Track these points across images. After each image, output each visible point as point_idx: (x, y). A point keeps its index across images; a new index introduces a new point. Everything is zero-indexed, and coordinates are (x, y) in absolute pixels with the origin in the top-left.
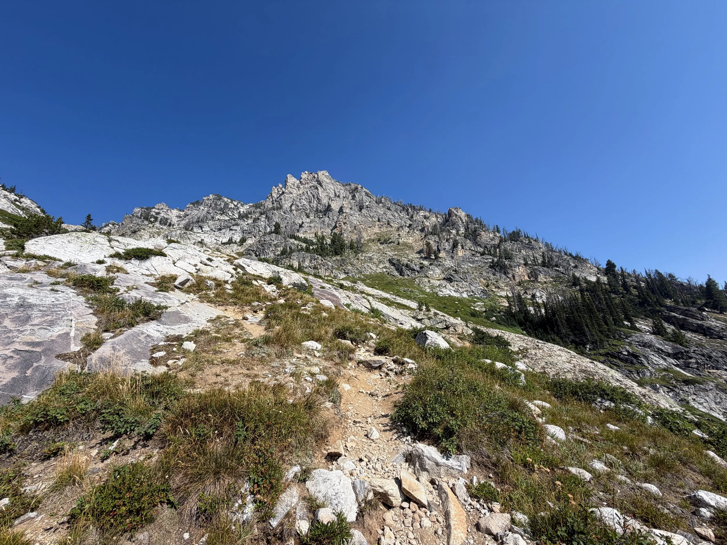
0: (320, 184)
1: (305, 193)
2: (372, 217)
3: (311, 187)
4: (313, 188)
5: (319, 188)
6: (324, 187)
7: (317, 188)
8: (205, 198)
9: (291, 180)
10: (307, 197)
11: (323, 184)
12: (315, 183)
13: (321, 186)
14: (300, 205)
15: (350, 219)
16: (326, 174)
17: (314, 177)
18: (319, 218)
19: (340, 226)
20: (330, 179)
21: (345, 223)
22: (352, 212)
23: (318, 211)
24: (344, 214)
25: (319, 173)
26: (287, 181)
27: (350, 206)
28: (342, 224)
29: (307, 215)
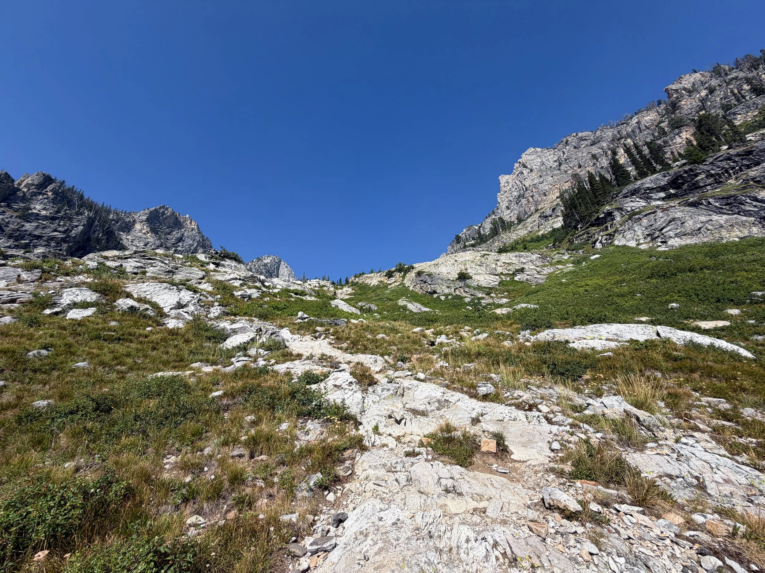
0: (525, 167)
1: (514, 184)
3: (518, 175)
4: (520, 175)
5: (524, 172)
6: (529, 166)
9: (503, 179)
10: (516, 187)
12: (520, 169)
15: (540, 187)
16: (531, 151)
17: (520, 163)
18: (517, 203)
19: (528, 202)
20: (537, 152)
21: (532, 197)
22: (542, 180)
23: (519, 197)
24: (531, 188)
25: (523, 155)
26: (500, 183)
27: (539, 174)
28: (531, 199)
29: (508, 208)
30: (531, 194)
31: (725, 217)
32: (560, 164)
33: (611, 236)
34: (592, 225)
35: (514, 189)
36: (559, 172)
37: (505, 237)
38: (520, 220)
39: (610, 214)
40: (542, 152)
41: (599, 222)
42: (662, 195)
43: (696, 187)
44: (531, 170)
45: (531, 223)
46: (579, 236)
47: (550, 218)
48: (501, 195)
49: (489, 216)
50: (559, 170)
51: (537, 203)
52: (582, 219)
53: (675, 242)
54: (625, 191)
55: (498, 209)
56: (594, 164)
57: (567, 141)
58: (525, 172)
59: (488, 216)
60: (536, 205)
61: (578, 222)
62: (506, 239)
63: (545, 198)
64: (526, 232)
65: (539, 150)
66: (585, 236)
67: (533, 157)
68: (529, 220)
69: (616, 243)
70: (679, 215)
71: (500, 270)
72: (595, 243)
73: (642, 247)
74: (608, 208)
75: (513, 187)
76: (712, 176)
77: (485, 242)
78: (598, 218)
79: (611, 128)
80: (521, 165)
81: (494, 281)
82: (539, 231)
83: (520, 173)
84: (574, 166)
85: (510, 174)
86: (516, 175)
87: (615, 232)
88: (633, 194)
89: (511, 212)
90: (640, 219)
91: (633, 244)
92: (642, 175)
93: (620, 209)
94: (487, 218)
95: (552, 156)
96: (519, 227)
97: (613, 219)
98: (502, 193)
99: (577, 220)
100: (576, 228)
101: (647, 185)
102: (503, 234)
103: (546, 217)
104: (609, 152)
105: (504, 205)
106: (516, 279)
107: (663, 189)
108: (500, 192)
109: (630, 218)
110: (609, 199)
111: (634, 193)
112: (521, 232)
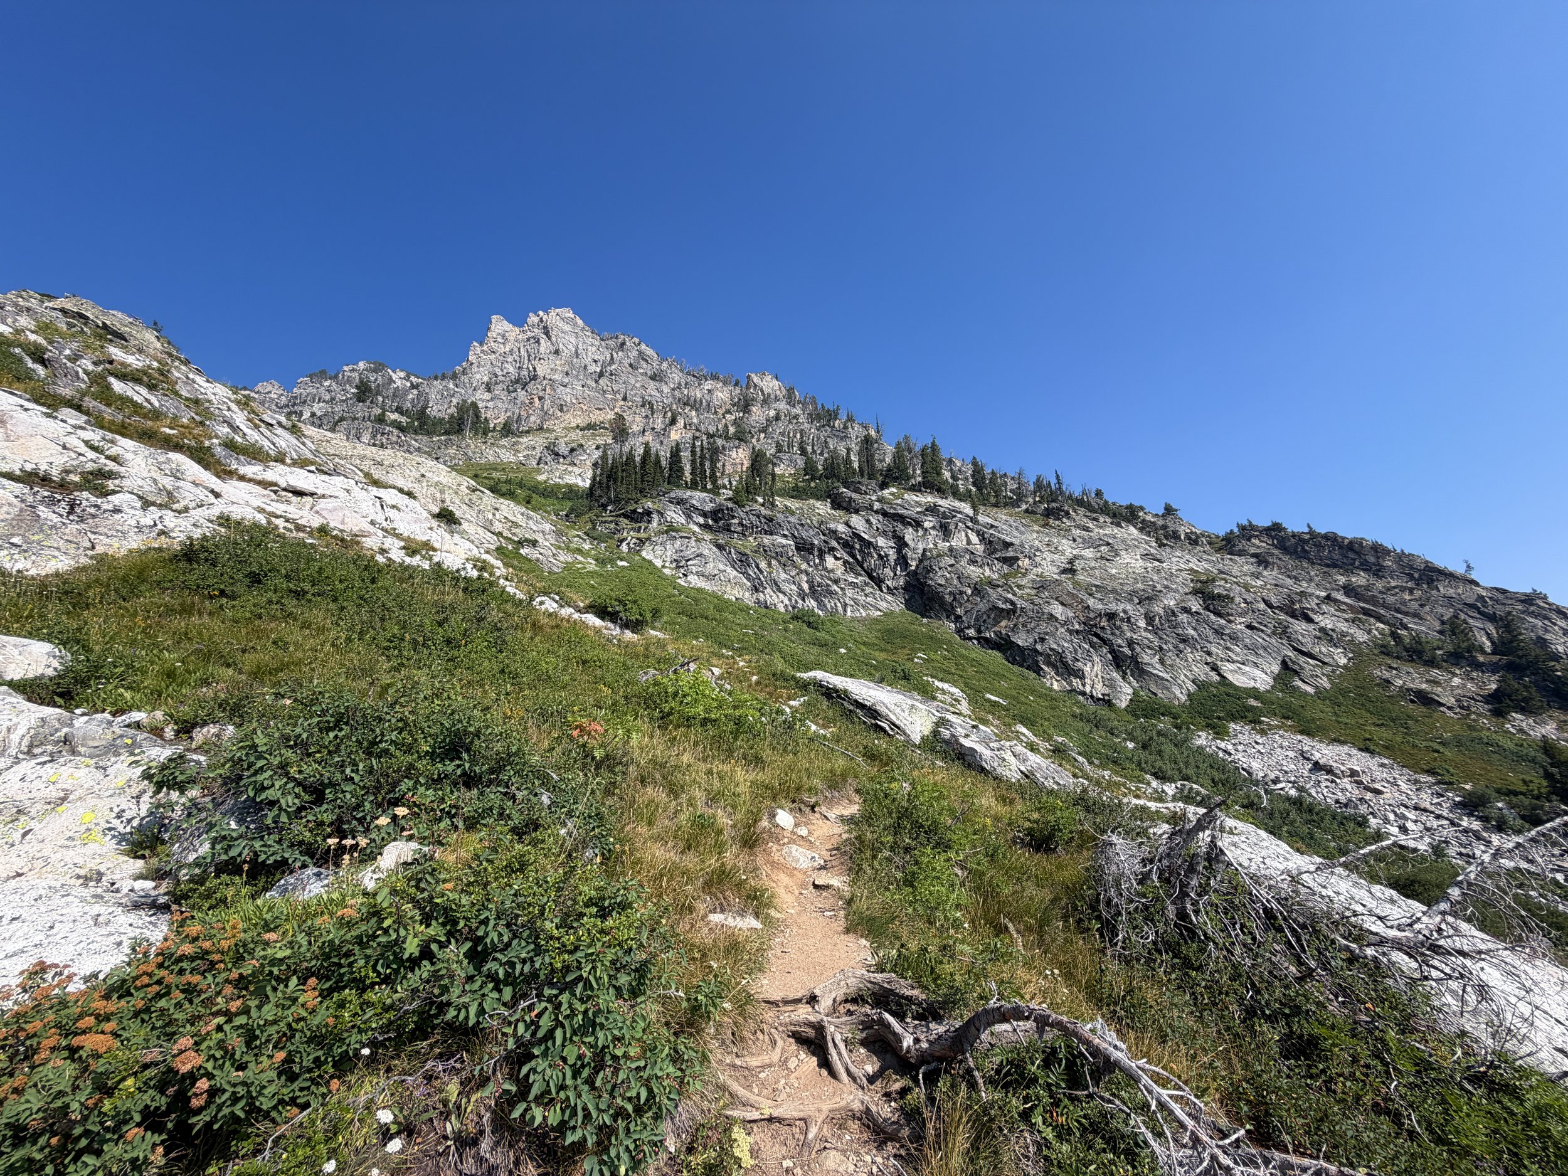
0: (547, 334)
1: (516, 349)
2: (614, 392)
3: (528, 340)
4: (532, 341)
5: (542, 341)
6: (554, 339)
7: (538, 342)
8: (345, 368)
9: (499, 325)
10: (517, 358)
11: (553, 334)
12: (537, 331)
13: (549, 337)
14: (500, 373)
15: (558, 391)
16: (567, 315)
17: (541, 320)
18: (509, 392)
19: (531, 403)
20: (575, 324)
21: (540, 398)
22: (566, 380)
23: (517, 381)
24: (545, 382)
25: (553, 312)
26: (489, 328)
27: (567, 368)
28: (536, 400)
29: (489, 388)
30: (541, 394)
31: (735, 573)
32: (601, 375)
33: (641, 542)
34: (625, 516)
35: (510, 359)
36: (593, 384)
37: (473, 446)
38: (507, 430)
39: (648, 513)
40: (583, 329)
41: (634, 517)
42: (701, 520)
43: (727, 529)
44: (557, 352)
45: (527, 448)
46: (605, 522)
47: (561, 460)
48: (482, 351)
49: (443, 378)
50: (596, 382)
51: (545, 416)
52: (617, 501)
53: (694, 581)
54: (673, 495)
55: (464, 373)
56: (647, 416)
57: (623, 344)
58: (545, 346)
59: (440, 375)
60: (543, 420)
61: (610, 501)
62: (474, 453)
63: (559, 414)
64: (513, 459)
65: (580, 322)
66: (612, 526)
67: (567, 328)
68: (524, 440)
69: (644, 554)
70: (706, 552)
71: (498, 527)
72: (622, 541)
73: (667, 571)
74: (649, 504)
75: (511, 352)
76: (742, 525)
77: (429, 433)
78: (634, 511)
79: (681, 371)
80: (542, 325)
81: (489, 543)
82: (538, 471)
83: (534, 338)
84: (618, 392)
85: (514, 325)
86: (526, 337)
87: (648, 539)
88: (678, 503)
89: (492, 399)
90: (675, 538)
91: (658, 563)
92: (694, 486)
93: (661, 514)
94: (436, 378)
95: (594, 349)
96: (503, 442)
97: (649, 522)
98: (485, 348)
99: (609, 498)
100: (604, 507)
101: (694, 502)
102: (471, 438)
103: (557, 454)
104: (669, 414)
105: (481, 376)
106: (522, 551)
107: (704, 514)
108: (481, 344)
109: (667, 532)
110: (655, 493)
111: (680, 502)
112: (501, 453)
